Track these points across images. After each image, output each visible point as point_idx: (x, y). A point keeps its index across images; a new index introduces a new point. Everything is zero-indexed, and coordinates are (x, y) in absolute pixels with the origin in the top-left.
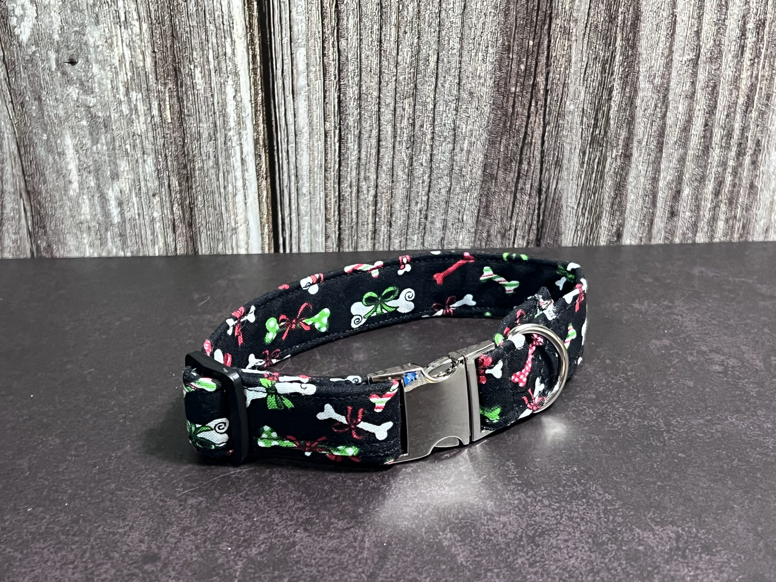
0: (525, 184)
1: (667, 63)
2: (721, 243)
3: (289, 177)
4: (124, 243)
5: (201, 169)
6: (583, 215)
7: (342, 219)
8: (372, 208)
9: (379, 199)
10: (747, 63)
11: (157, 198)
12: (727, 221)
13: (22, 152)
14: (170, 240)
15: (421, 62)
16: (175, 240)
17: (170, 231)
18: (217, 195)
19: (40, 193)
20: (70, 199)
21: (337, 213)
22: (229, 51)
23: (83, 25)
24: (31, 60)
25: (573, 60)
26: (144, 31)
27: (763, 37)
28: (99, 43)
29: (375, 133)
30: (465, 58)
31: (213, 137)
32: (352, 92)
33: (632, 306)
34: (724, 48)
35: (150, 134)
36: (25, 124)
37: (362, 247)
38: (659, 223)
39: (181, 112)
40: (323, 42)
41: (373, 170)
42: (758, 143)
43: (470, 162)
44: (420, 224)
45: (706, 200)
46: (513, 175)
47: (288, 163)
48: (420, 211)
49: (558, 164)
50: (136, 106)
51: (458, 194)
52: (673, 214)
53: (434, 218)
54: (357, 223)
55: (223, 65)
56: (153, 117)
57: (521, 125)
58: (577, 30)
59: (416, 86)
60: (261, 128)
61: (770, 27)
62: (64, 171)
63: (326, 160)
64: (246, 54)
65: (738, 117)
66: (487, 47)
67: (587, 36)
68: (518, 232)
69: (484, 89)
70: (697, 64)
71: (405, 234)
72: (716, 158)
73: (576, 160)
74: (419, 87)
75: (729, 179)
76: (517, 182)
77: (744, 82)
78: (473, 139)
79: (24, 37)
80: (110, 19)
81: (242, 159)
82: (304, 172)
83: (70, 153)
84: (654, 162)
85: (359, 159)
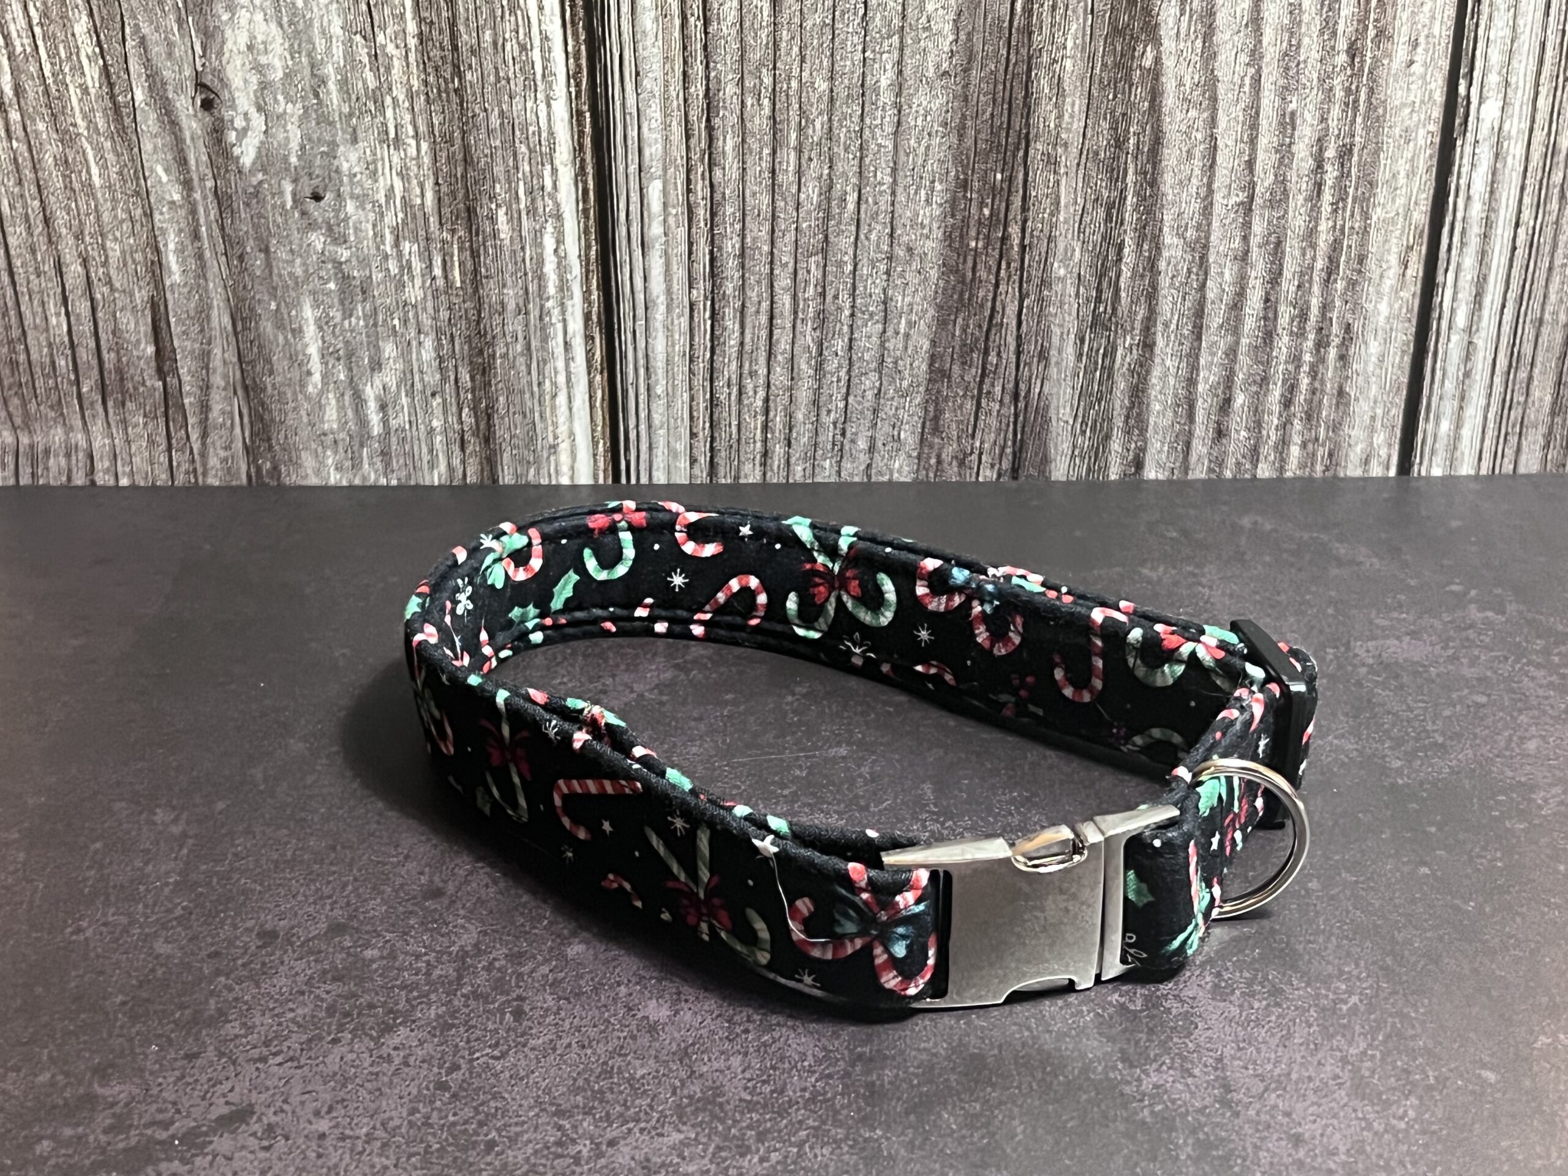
0: (993, 385)
1: (1205, 208)
2: (1296, 479)
3: (636, 370)
4: (387, 465)
5: (505, 356)
6: (1083, 432)
7: (716, 435)
8: (760, 419)
9: (771, 404)
10: (1326, 208)
11: (439, 400)
12: (1304, 445)
13: (239, 328)
14: (456, 462)
15: (834, 203)
16: (463, 462)
17: (456, 449)
18: (527, 396)
19: (264, 390)
20: (308, 398)
21: (707, 425)
22: (548, 183)
23: (333, 145)
24: (256, 194)
25: (1062, 203)
26: (423, 153)
27: (1349, 171)
28: (356, 169)
29: (765, 305)
30: (901, 197)
31: (522, 310)
32: (731, 245)
33: (1140, 574)
34: (1292, 187)
35: (430, 304)
36: (245, 287)
37: (746, 476)
38: (1199, 448)
39: (476, 272)
40: (688, 172)
41: (762, 360)
42: (1348, 328)
43: (910, 351)
44: (834, 444)
45: (1270, 413)
46: (974, 372)
47: (635, 349)
48: (835, 424)
49: (1043, 356)
50: (409, 262)
51: (893, 399)
52: (1220, 433)
53: (856, 434)
54: (739, 441)
55: (539, 204)
56: (434, 279)
57: (985, 298)
58: (1068, 159)
59: (826, 237)
60: (595, 296)
61: (1360, 156)
62: (300, 357)
63: (691, 345)
64: (573, 189)
65: (1316, 289)
66: (933, 182)
67: (1082, 167)
68: (984, 458)
69: (929, 244)
70: (1250, 210)
71: (812, 458)
72: (1284, 350)
73: (1070, 350)
74: (832, 238)
75: (1305, 382)
76: (981, 382)
77: (1323, 237)
78: (914, 318)
79: (247, 161)
80: (373, 136)
81: (566, 343)
82: (659, 363)
83: (310, 330)
84: (1189, 355)
85: (742, 344)
